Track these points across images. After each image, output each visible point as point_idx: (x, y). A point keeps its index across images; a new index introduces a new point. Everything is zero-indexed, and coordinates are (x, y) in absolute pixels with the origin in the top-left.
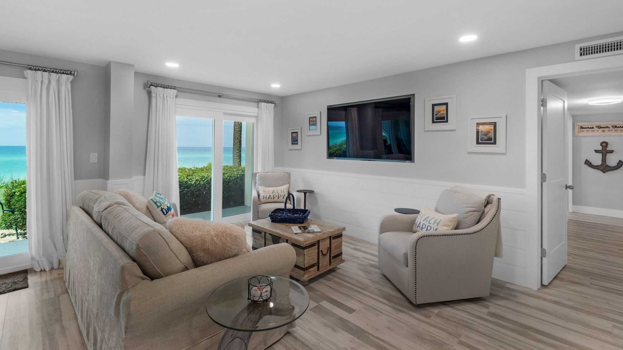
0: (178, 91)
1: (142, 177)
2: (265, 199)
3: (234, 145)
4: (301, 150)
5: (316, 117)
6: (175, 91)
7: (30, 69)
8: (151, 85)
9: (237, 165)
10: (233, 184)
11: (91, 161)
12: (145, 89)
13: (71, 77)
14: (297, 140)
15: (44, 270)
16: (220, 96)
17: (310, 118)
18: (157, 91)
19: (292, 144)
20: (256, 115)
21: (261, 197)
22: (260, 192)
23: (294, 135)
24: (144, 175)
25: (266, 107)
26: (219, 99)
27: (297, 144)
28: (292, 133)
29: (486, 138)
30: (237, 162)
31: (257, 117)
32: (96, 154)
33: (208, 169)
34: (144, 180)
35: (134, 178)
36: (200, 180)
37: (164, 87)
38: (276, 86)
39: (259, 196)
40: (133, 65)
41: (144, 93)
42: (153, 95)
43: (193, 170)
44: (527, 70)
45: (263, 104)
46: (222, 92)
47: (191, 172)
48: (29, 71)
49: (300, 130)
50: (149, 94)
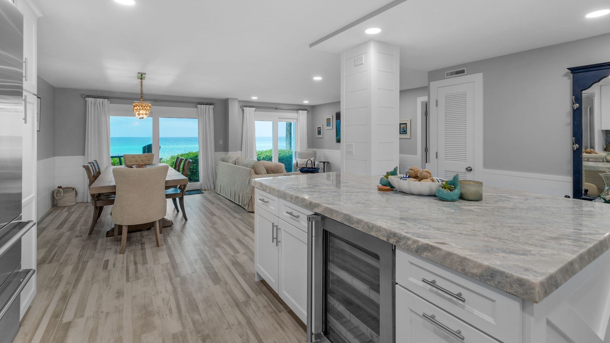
0: (256, 108)
1: (240, 152)
2: (300, 165)
3: (287, 136)
4: (322, 138)
5: (330, 119)
6: (255, 108)
7: (199, 104)
8: (244, 106)
9: (288, 149)
10: (285, 161)
11: (220, 144)
12: (241, 108)
13: (213, 106)
14: (320, 132)
15: (206, 190)
16: (276, 109)
17: (327, 119)
18: (247, 109)
19: (318, 134)
20: (297, 118)
21: (298, 164)
22: (298, 162)
23: (319, 129)
24: (241, 150)
25: (302, 113)
26: (276, 110)
27: (321, 134)
28: (318, 128)
29: (403, 131)
30: (288, 146)
31: (297, 119)
32: (222, 140)
33: (270, 151)
34: (241, 153)
35: (238, 152)
36: (265, 157)
37: (249, 107)
38: (306, 102)
39: (297, 164)
40: (237, 99)
41: (241, 110)
42: (245, 111)
43: (261, 152)
44: (418, 98)
45: (300, 112)
46: (277, 107)
47: (260, 153)
48: (199, 105)
49: (322, 126)
50: (243, 110)
